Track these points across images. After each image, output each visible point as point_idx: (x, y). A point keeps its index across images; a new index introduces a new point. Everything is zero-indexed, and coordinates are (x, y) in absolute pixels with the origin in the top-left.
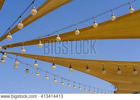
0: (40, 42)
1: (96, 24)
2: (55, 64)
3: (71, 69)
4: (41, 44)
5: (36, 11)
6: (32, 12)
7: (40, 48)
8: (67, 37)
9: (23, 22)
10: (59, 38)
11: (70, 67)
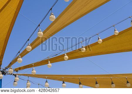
0: (49, 62)
1: (101, 40)
2: (65, 82)
3: (81, 85)
4: (50, 64)
5: (42, 33)
6: (38, 34)
7: (49, 67)
8: (74, 55)
9: (31, 45)
10: (66, 57)
11: (80, 84)
